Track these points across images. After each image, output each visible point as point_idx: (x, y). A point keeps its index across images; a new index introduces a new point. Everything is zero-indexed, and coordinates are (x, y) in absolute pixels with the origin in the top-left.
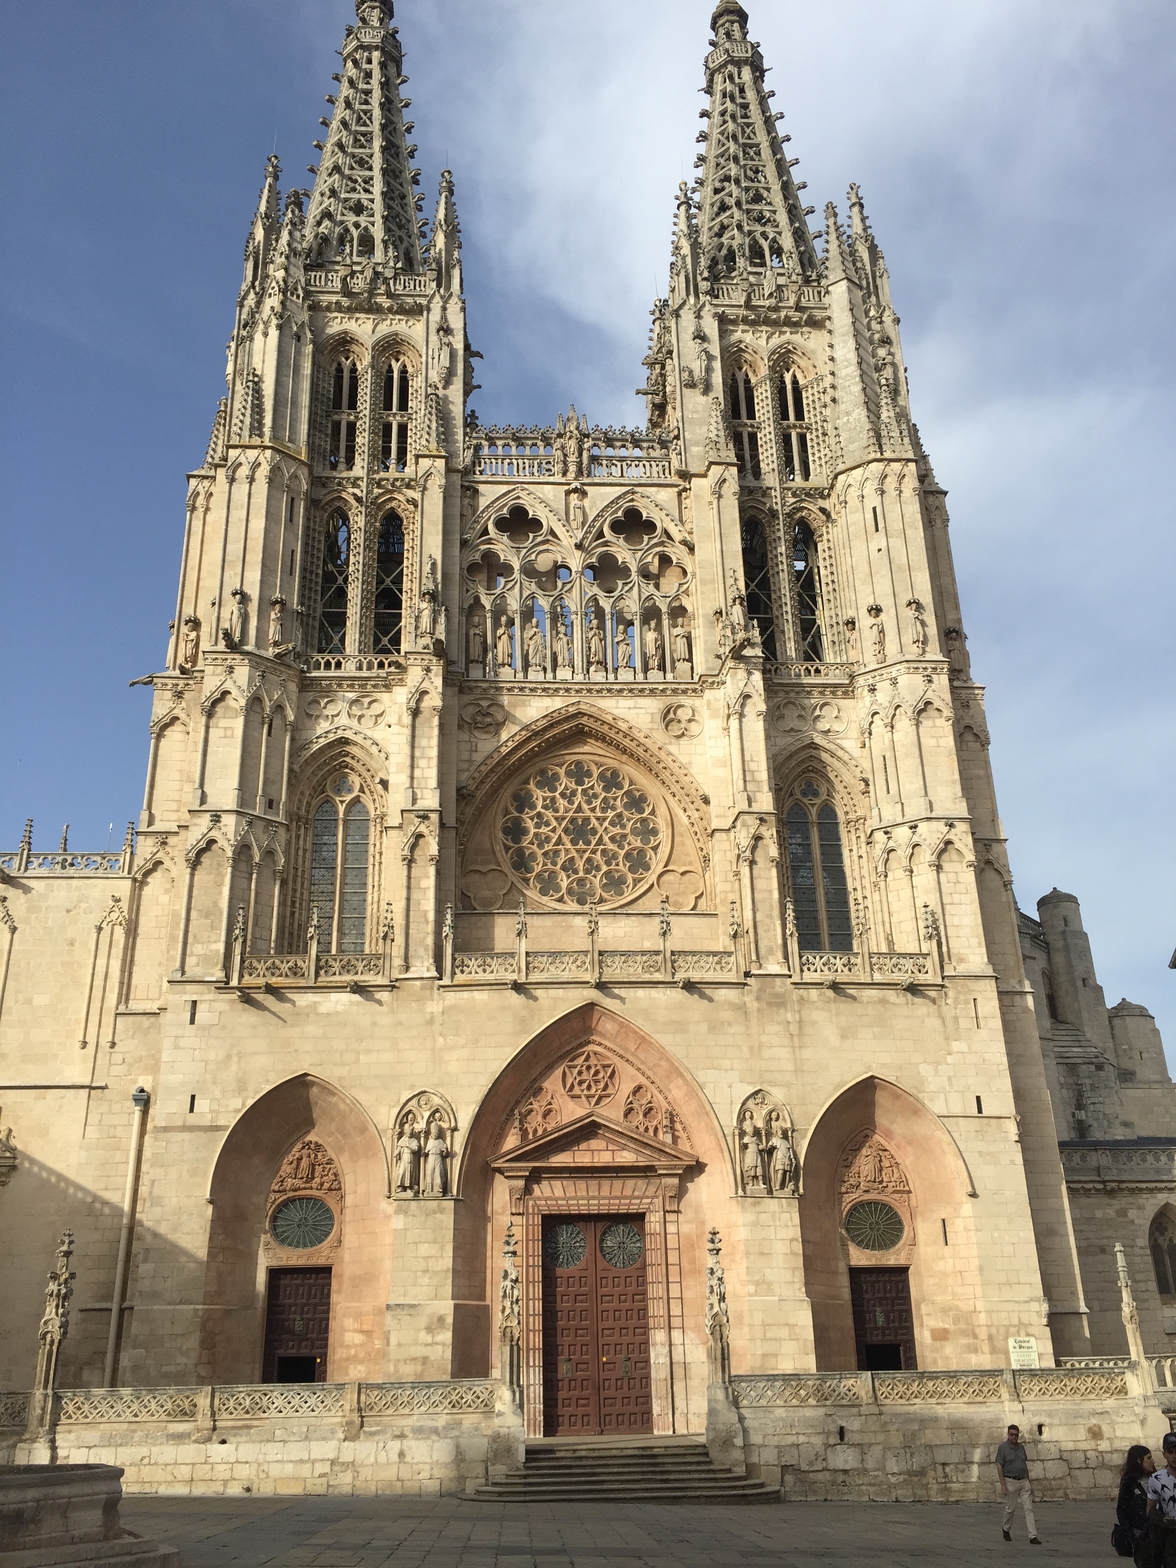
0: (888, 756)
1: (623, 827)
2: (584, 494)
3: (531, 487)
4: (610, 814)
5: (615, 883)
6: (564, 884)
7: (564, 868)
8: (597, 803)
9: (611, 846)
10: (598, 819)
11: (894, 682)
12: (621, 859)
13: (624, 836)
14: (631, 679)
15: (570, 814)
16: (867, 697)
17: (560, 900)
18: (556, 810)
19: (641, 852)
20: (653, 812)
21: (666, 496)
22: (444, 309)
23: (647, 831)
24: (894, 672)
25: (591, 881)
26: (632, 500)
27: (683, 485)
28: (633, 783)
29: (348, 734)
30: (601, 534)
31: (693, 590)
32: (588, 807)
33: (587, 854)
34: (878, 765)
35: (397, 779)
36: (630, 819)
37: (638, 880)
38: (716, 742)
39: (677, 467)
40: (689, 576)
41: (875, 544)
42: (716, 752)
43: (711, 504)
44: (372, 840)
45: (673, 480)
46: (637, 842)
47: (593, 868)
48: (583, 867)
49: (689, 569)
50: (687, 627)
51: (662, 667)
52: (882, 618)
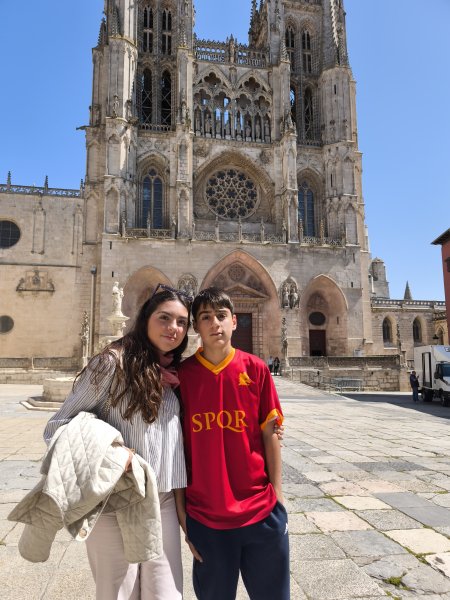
1: (246, 193)
4: (242, 188)
5: (242, 212)
6: (226, 211)
7: (226, 206)
8: (237, 184)
9: (242, 199)
10: (237, 190)
12: (244, 204)
13: (246, 196)
15: (229, 188)
16: (327, 153)
17: (225, 216)
18: (224, 186)
19: (251, 202)
20: (255, 189)
21: (264, 73)
23: (253, 195)
24: (337, 145)
25: (235, 211)
26: (252, 74)
27: (270, 70)
28: (249, 178)
29: (155, 153)
30: (241, 86)
31: (272, 110)
32: (234, 185)
33: (234, 202)
34: (328, 177)
35: (173, 170)
36: (247, 190)
37: (250, 211)
38: (278, 165)
39: (268, 63)
40: (271, 105)
41: (334, 98)
42: (278, 169)
43: (280, 78)
44: (163, 192)
45: (266, 68)
46: (250, 198)
47: (236, 206)
48: (233, 206)
49: (271, 102)
50: (269, 123)
51: (261, 138)
52: (334, 125)
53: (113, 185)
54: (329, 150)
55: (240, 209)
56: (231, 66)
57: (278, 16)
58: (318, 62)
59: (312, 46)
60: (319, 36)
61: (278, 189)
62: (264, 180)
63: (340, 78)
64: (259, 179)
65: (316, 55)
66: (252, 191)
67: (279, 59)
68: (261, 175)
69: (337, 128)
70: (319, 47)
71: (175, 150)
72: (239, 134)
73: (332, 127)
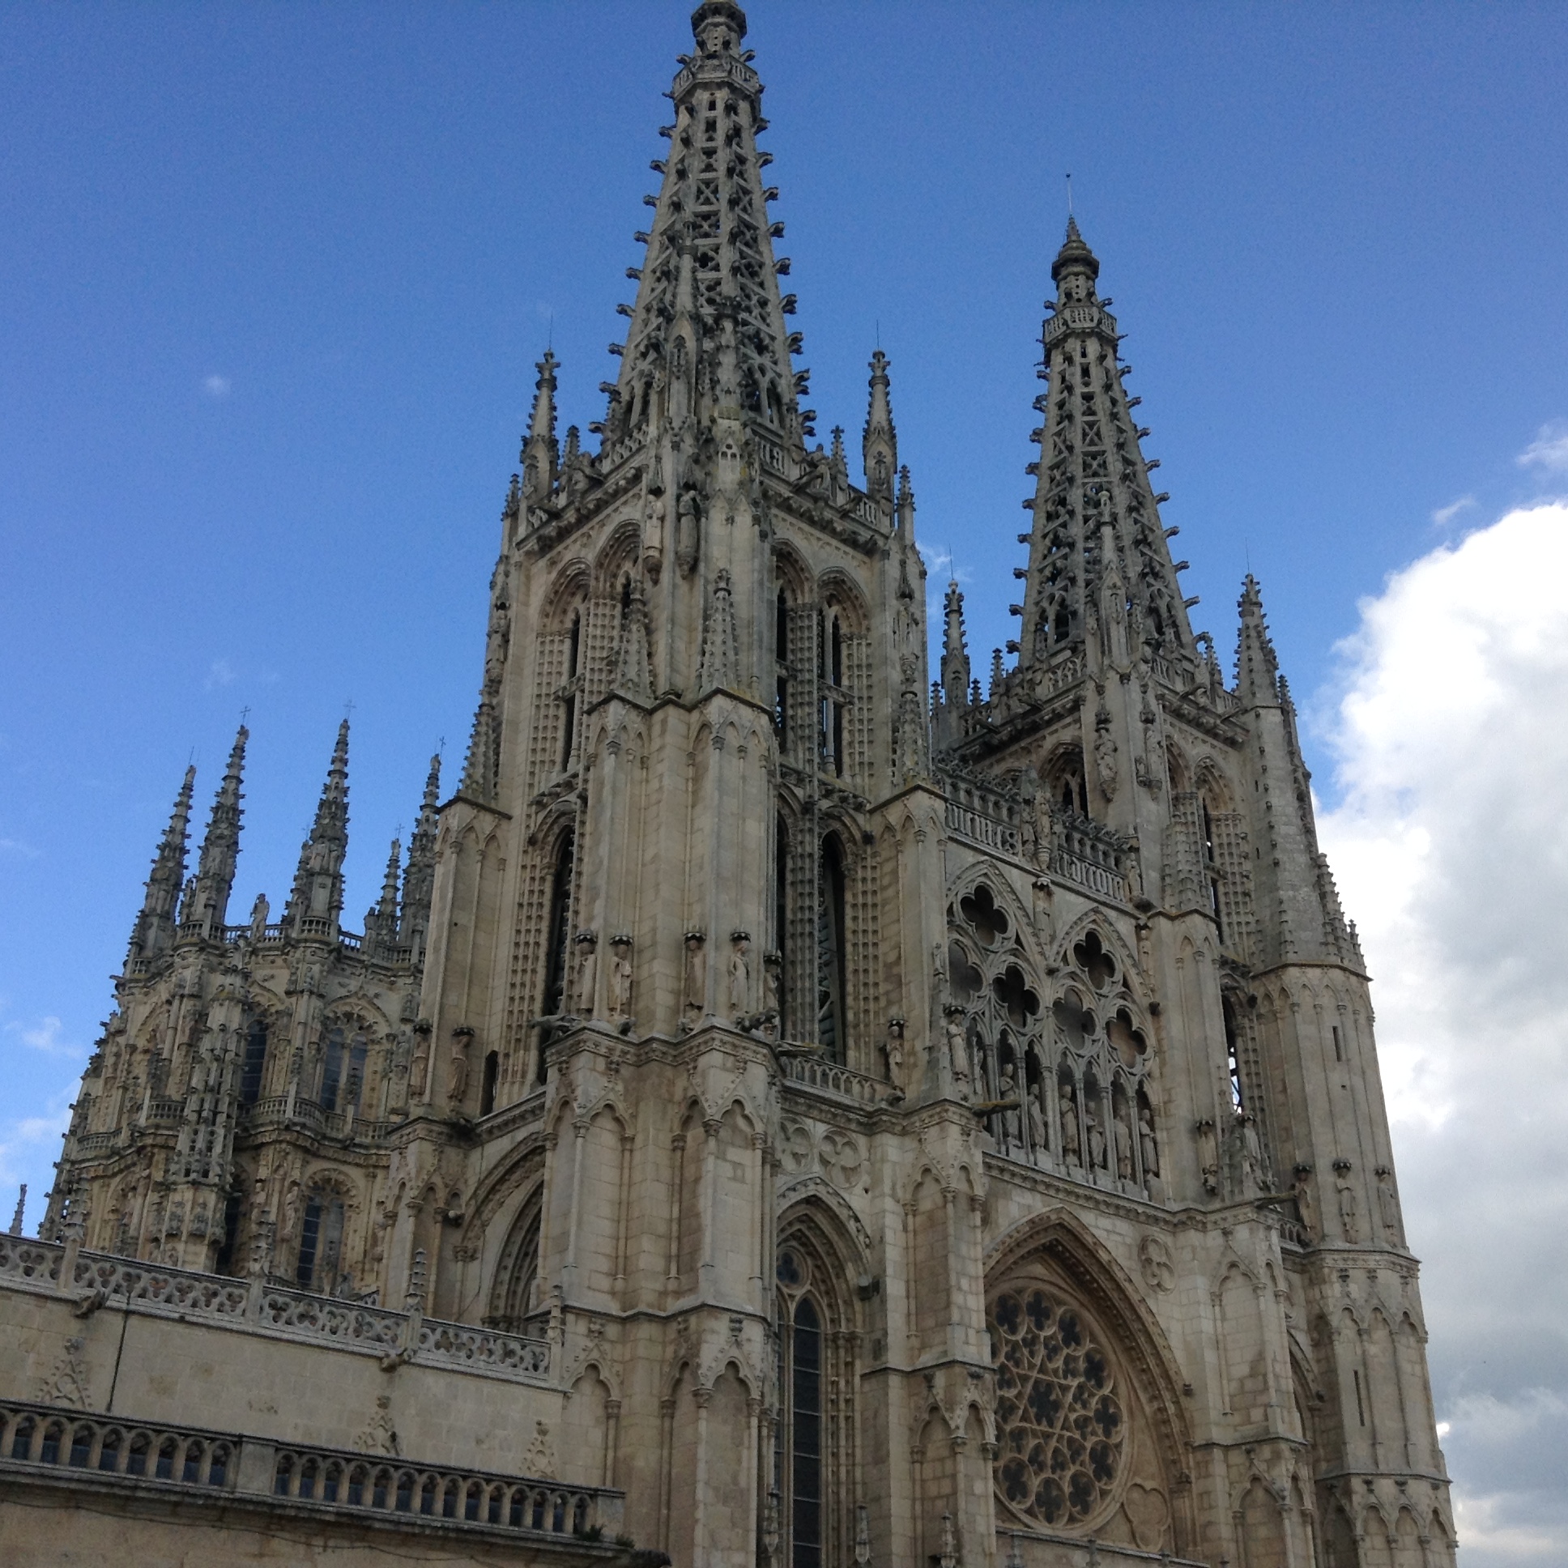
0: (1361, 1373)
1: (1085, 1406)
2: (1050, 894)
3: (999, 864)
4: (1074, 1383)
5: (1082, 1495)
6: (1035, 1483)
7: (1032, 1460)
8: (1059, 1363)
9: (1077, 1436)
10: (1061, 1386)
11: (1372, 1276)
12: (1086, 1457)
13: (1087, 1419)
14: (1109, 1188)
15: (1034, 1374)
16: (1338, 1285)
17: (1029, 1512)
18: (1017, 1364)
19: (1106, 1448)
20: (1114, 1391)
21: (1125, 926)
22: (903, 563)
23: (1109, 1419)
24: (1372, 1261)
25: (1060, 1489)
26: (1094, 921)
27: (1143, 919)
28: (1093, 1339)
29: (821, 1191)
30: (1065, 959)
31: (1156, 1073)
32: (1050, 1366)
33: (1053, 1443)
34: (1345, 1380)
35: (895, 1288)
36: (1092, 1395)
37: (1104, 1494)
38: (1205, 1311)
39: (1136, 893)
40: (1149, 1050)
41: (1337, 1077)
42: (1207, 1326)
43: (1180, 960)
44: (826, 1372)
45: (1129, 907)
46: (1100, 1432)
47: (1059, 1466)
48: (1049, 1462)
49: (1151, 1041)
50: (1151, 1124)
51: (1134, 1178)
52: (1350, 1180)
53: (735, 1352)
54: (1344, 1277)
55: (1075, 1479)
56: (1038, 876)
57: (1155, 737)
58: (1250, 918)
59: (1222, 855)
60: (1244, 827)
61: (1214, 1415)
62: (1152, 1362)
63: (1350, 1008)
64: (1133, 1351)
65: (1239, 889)
66: (1105, 1400)
67: (1169, 891)
68: (1142, 1340)
69: (1360, 1193)
70: (1248, 866)
71: (900, 1193)
72: (1074, 1151)
73: (1341, 1183)
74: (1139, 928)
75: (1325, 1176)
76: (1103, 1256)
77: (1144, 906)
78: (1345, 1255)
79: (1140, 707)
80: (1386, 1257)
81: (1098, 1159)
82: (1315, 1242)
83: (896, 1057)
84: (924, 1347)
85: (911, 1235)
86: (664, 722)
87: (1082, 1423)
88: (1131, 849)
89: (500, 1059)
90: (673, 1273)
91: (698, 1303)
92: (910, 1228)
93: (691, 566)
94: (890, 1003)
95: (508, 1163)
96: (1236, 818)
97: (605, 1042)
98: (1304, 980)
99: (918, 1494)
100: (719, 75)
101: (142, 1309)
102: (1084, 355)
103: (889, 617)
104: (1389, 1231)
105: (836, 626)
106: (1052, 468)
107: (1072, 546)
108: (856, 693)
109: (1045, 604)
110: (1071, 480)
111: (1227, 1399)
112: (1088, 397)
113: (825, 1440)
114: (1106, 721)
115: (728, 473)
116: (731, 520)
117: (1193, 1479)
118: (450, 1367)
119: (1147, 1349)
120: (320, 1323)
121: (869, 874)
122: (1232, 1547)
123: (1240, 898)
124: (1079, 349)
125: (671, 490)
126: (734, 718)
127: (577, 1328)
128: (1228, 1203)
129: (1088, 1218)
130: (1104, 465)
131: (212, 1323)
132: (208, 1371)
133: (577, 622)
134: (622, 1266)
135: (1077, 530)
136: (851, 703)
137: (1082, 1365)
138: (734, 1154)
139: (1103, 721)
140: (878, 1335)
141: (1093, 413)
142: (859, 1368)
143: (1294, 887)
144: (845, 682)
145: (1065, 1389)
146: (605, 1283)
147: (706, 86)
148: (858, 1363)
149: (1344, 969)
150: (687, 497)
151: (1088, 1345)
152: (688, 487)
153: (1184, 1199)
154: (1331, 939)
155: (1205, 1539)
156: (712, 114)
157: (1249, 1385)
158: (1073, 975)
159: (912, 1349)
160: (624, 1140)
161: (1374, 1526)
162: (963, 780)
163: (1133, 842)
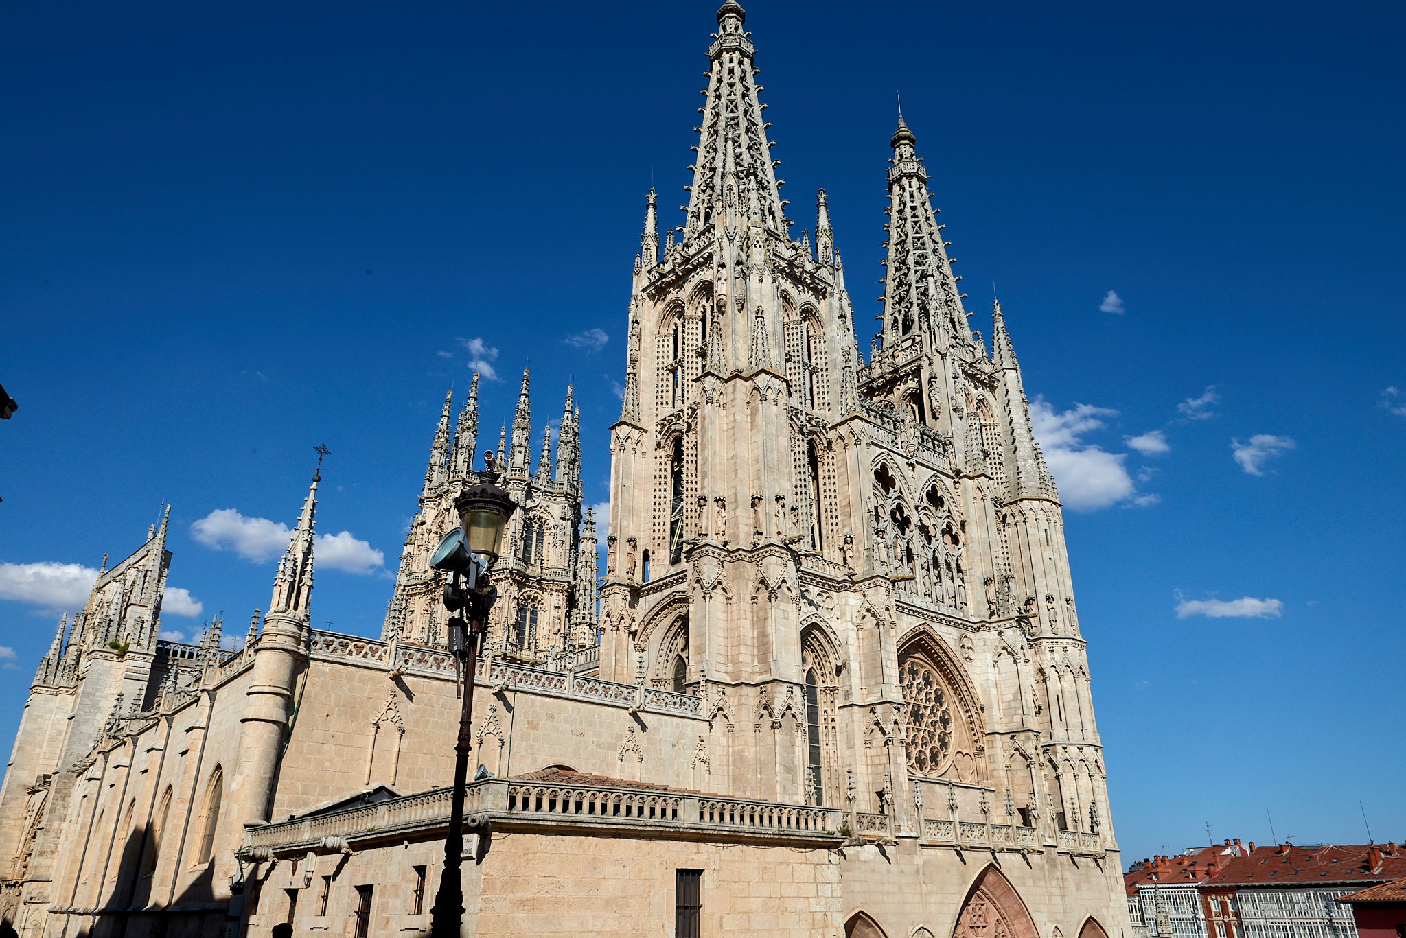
0: (1060, 696)
2: (914, 468)
3: (891, 454)
5: (934, 758)
6: (915, 754)
7: (913, 742)
10: (924, 706)
11: (1065, 650)
14: (945, 613)
15: (912, 701)
16: (1049, 655)
22: (840, 299)
23: (945, 722)
24: (1065, 643)
25: (925, 754)
26: (934, 481)
27: (956, 480)
28: (938, 684)
29: (818, 621)
30: (922, 501)
31: (964, 555)
32: (919, 698)
33: (922, 733)
34: (1053, 700)
35: (854, 665)
36: (938, 710)
37: (945, 756)
38: (991, 669)
39: (953, 465)
40: (961, 544)
41: (1047, 554)
42: (992, 677)
43: (975, 499)
44: (821, 707)
45: (950, 473)
46: (942, 727)
47: (924, 744)
48: (920, 743)
49: (962, 539)
51: (955, 607)
52: (1054, 604)
53: (790, 701)
54: (1052, 651)
55: (931, 751)
56: (909, 459)
57: (960, 386)
58: (1002, 475)
59: (988, 444)
60: (998, 430)
61: (996, 719)
62: (966, 694)
63: (1052, 520)
64: (956, 690)
65: (997, 461)
66: (944, 712)
67: (969, 464)
68: (961, 683)
69: (1059, 610)
70: (1001, 449)
71: (854, 620)
72: (929, 596)
73: (1050, 606)
74: (955, 483)
75: (1043, 603)
76: (944, 646)
77: (958, 472)
78: (1052, 640)
79: (952, 371)
80: (1072, 640)
81: (940, 599)
82: (1037, 634)
83: (849, 553)
84: (869, 694)
85: (861, 640)
86: (734, 386)
87: (934, 724)
88: (950, 443)
89: (650, 553)
90: (756, 663)
91: (772, 678)
92: (860, 637)
93: (742, 304)
94: (844, 526)
95: (660, 606)
96: (995, 425)
97: (717, 551)
98: (1031, 506)
99: (869, 763)
100: (734, 45)
101: (521, 689)
102: (910, 187)
103: (835, 327)
104: (1073, 628)
105: (808, 332)
106: (896, 245)
107: (910, 286)
108: (819, 366)
109: (896, 315)
110: (908, 252)
111: (1002, 711)
112: (913, 208)
113: (822, 737)
114: (935, 378)
115: (758, 256)
116: (761, 280)
117: (985, 749)
118: (658, 711)
119: (964, 688)
120: (599, 692)
121: (831, 461)
122: (1006, 780)
123: (998, 466)
124: (908, 183)
125: (730, 264)
126: (771, 384)
127: (713, 689)
128: (1001, 618)
129: (936, 626)
130: (923, 244)
131: (553, 694)
132: (553, 717)
133: (676, 330)
134: (731, 660)
135: (912, 277)
136: (817, 372)
137: (933, 696)
138: (783, 606)
139: (933, 378)
140: (847, 688)
141: (917, 217)
142: (838, 703)
143: (1024, 460)
144: (813, 361)
145: (926, 708)
146: (723, 668)
147: (728, 51)
148: (836, 701)
149: (1049, 501)
150: (738, 268)
151: (935, 687)
152: (738, 263)
153: (979, 616)
154: (1043, 486)
155: (992, 776)
156: (731, 65)
157: (1013, 704)
158: (925, 508)
159: (863, 694)
160: (728, 599)
161: (1068, 768)
162: (873, 411)
163: (951, 440)
